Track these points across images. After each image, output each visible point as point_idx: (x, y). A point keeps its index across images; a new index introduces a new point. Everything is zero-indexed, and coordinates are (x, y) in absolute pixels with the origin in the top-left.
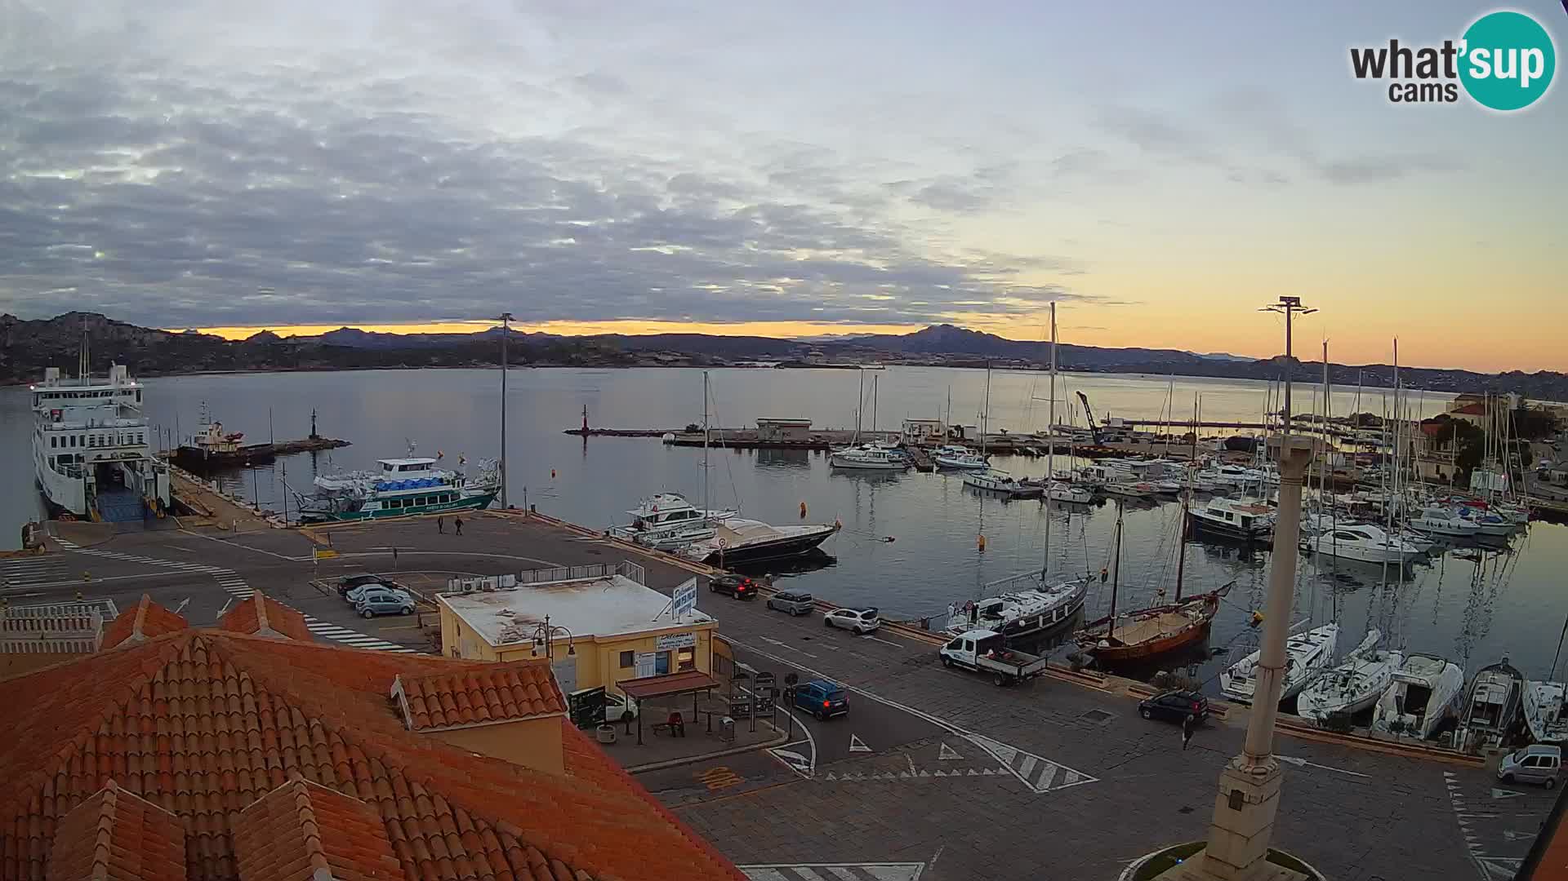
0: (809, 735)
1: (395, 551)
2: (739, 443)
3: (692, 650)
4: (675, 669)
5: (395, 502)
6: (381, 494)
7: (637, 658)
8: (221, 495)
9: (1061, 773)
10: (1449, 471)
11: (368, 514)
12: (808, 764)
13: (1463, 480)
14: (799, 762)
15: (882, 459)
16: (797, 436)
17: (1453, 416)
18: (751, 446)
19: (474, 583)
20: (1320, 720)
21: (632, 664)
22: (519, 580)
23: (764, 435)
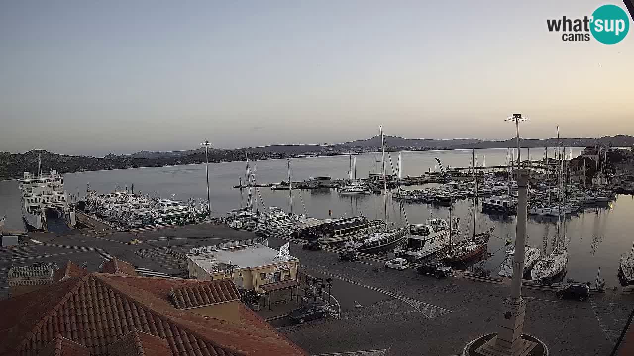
0: (337, 302)
1: (168, 238)
2: (302, 187)
3: (289, 271)
4: (283, 279)
5: (168, 218)
6: (162, 215)
7: (267, 276)
8: (98, 220)
9: (438, 310)
10: (584, 178)
11: (157, 223)
12: (338, 313)
13: (589, 182)
14: (334, 313)
15: (360, 190)
16: (325, 184)
17: (584, 156)
18: (307, 188)
19: (200, 249)
20: (539, 281)
21: (265, 278)
22: (218, 248)
23: (312, 184)
